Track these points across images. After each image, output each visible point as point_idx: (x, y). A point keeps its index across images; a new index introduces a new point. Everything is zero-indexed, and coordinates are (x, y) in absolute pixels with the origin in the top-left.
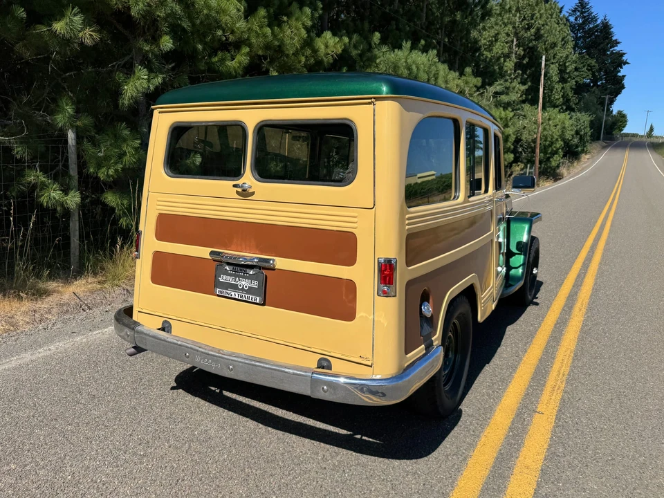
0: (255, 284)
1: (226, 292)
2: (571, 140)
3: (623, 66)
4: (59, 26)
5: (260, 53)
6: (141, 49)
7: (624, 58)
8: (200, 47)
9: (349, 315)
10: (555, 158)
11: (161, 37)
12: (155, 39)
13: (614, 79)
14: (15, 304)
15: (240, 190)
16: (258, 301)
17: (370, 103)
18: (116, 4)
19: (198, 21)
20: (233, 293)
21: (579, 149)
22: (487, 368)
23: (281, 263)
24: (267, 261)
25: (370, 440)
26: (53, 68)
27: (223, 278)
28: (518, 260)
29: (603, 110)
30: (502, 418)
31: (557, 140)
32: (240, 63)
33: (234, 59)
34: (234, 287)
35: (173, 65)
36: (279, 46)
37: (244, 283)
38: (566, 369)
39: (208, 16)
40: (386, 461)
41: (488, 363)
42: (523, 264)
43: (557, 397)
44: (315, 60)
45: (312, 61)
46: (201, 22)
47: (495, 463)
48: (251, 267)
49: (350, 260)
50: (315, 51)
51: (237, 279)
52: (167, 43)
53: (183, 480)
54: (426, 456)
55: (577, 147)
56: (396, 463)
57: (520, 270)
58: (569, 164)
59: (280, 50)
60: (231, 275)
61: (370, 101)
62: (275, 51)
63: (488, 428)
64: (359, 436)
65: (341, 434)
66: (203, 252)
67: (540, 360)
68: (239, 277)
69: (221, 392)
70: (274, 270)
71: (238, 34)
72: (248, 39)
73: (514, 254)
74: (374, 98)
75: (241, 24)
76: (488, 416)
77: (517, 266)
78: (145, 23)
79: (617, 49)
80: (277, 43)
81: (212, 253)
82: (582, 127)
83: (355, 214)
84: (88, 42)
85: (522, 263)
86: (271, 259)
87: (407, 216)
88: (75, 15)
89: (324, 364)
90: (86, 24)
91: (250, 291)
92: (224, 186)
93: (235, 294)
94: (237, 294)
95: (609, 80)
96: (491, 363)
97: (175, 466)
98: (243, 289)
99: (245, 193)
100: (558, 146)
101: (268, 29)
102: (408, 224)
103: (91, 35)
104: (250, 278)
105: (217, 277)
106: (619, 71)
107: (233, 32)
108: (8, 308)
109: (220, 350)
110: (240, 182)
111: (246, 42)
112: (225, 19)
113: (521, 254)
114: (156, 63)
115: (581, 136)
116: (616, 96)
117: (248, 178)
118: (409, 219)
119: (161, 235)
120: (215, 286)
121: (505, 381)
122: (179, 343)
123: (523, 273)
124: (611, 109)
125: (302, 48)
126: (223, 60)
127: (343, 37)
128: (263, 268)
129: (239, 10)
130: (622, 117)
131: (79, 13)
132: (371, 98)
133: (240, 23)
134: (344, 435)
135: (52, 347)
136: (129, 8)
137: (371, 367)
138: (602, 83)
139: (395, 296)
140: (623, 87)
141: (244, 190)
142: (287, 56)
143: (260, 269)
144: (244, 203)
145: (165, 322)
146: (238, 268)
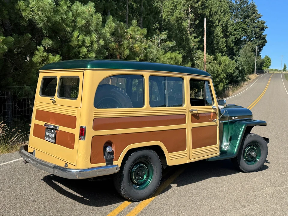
0: (52, 135)
1: (47, 139)
2: (234, 73)
3: (265, 29)
7: (265, 25)
9: (73, 147)
10: (220, 85)
13: (260, 37)
15: (53, 101)
16: (53, 142)
21: (239, 79)
23: (61, 128)
24: (56, 127)
29: (255, 55)
31: (221, 73)
34: (48, 136)
48: (52, 129)
49: (74, 127)
55: (238, 77)
58: (233, 88)
60: (48, 132)
68: (50, 133)
70: (58, 130)
74: (84, 69)
79: (261, 19)
81: (45, 124)
82: (240, 65)
83: (77, 110)
89: (66, 165)
91: (52, 138)
92: (48, 99)
93: (49, 139)
95: (257, 37)
99: (54, 102)
100: (222, 77)
102: (95, 114)
104: (52, 133)
105: (46, 133)
106: (263, 32)
110: (53, 98)
115: (240, 71)
116: (262, 47)
119: (37, 118)
120: (45, 136)
124: (260, 55)
128: (55, 129)
130: (268, 60)
132: (82, 70)
137: (75, 166)
138: (254, 39)
139: (85, 140)
140: (265, 42)
141: (54, 101)
143: (55, 130)
144: (53, 106)
145: (34, 150)
146: (50, 130)
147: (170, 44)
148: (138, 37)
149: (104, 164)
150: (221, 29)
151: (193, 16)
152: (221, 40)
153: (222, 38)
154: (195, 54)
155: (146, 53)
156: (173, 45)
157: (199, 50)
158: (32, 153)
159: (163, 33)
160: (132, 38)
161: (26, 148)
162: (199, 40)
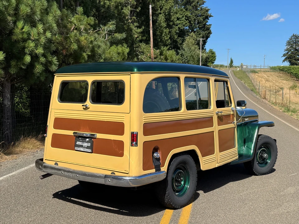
0: (89, 145)
1: (79, 149)
9: (121, 155)
13: (204, 27)
15: (85, 107)
16: (90, 152)
17: (129, 75)
20: (81, 149)
23: (99, 136)
24: (94, 135)
27: (78, 143)
34: (82, 146)
37: (86, 144)
48: (88, 138)
49: (122, 133)
51: (83, 143)
60: (81, 141)
61: (129, 74)
66: (71, 133)
68: (84, 142)
70: (96, 138)
81: (74, 133)
83: (124, 116)
86: (95, 134)
87: (144, 116)
91: (88, 147)
92: (79, 106)
93: (82, 149)
94: (83, 149)
95: (201, 28)
98: (85, 147)
99: (86, 108)
104: (88, 142)
105: (76, 142)
110: (85, 104)
117: (88, 103)
119: (56, 127)
120: (75, 146)
122: (60, 168)
128: (92, 137)
132: (129, 73)
137: (128, 174)
138: (197, 30)
139: (137, 146)
140: (210, 33)
144: (85, 112)
145: (56, 163)
146: (83, 139)
147: (119, 36)
148: (82, 27)
149: (154, 170)
150: (164, 18)
151: (134, 2)
152: (165, 30)
153: (166, 28)
154: (138, 47)
155: (93, 47)
156: (123, 38)
157: (143, 43)
159: (111, 23)
160: (76, 29)
162: (142, 31)
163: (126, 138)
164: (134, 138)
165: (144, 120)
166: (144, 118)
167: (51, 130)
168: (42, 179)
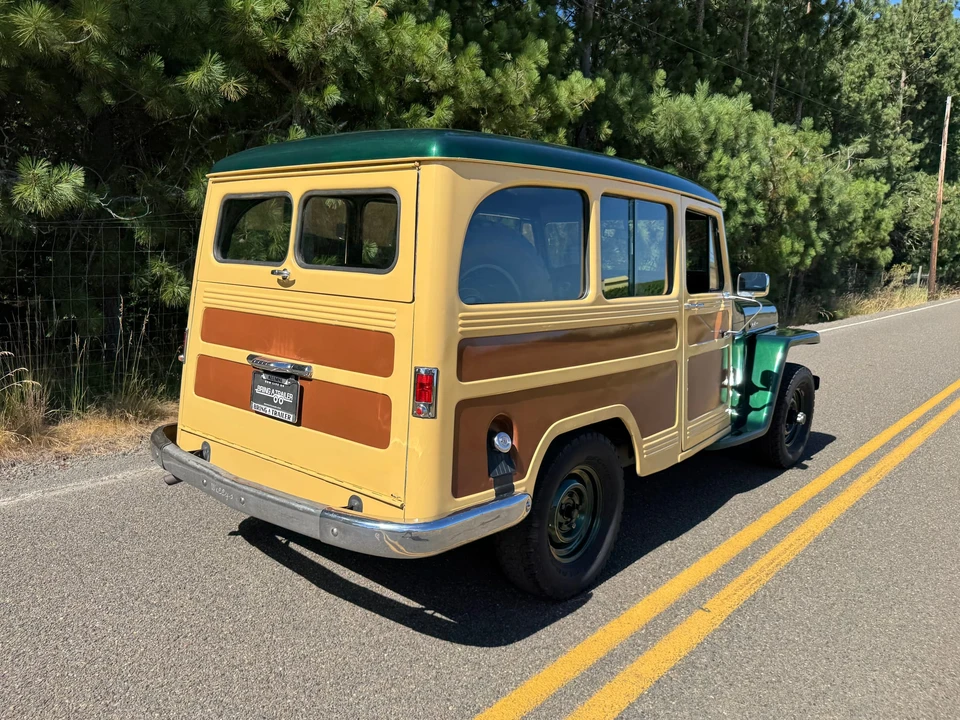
0: (289, 398)
1: (262, 407)
4: (195, 78)
5: (475, 105)
6: (301, 104)
8: (381, 99)
9: (380, 439)
11: (325, 87)
12: (320, 91)
14: (121, 427)
15: (280, 277)
16: (291, 420)
17: (414, 168)
18: (271, 47)
19: (388, 65)
20: (268, 409)
22: (667, 546)
23: (320, 372)
24: (301, 368)
25: (444, 617)
26: (193, 131)
28: (763, 398)
30: (642, 612)
32: (440, 120)
33: (432, 115)
34: (269, 401)
35: (345, 123)
36: (501, 95)
37: (280, 397)
38: (787, 558)
39: (400, 58)
40: (448, 644)
41: (672, 540)
42: (770, 404)
43: (746, 593)
44: (552, 112)
45: (548, 114)
46: (392, 66)
47: (594, 665)
48: (286, 376)
49: (386, 370)
50: (553, 99)
51: (273, 391)
52: (333, 95)
53: (186, 637)
54: (505, 645)
56: (460, 648)
57: (764, 414)
59: (501, 99)
60: (267, 386)
61: (413, 164)
62: (495, 102)
63: (616, 620)
64: (430, 612)
65: (410, 607)
66: (240, 355)
67: (755, 543)
68: (275, 388)
69: (287, 543)
70: (311, 380)
71: (441, 80)
72: (455, 87)
73: (757, 389)
74: (419, 161)
75: (445, 67)
76: (626, 606)
77: (759, 407)
78: (308, 70)
80: (498, 91)
81: (250, 358)
83: (394, 310)
84: (233, 96)
85: (767, 402)
86: (305, 366)
87: (461, 315)
88: (215, 63)
89: (355, 504)
90: (229, 73)
91: (285, 406)
92: (260, 273)
93: (269, 411)
94: (271, 410)
96: (677, 541)
97: (185, 620)
98: (278, 404)
99: (286, 283)
101: (482, 71)
102: (463, 325)
103: (236, 88)
104: (285, 390)
105: (254, 387)
107: (433, 78)
108: (111, 432)
109: (237, 478)
110: (280, 268)
111: (452, 91)
112: (420, 60)
113: (767, 390)
114: (321, 121)
117: (291, 264)
118: (463, 318)
119: (207, 336)
120: (251, 399)
121: (681, 565)
122: (199, 466)
123: (767, 418)
125: (533, 96)
126: (416, 116)
127: (598, 79)
128: (297, 375)
129: (439, 47)
131: (220, 59)
132: (414, 161)
133: (443, 65)
134: (415, 609)
135: (120, 476)
136: (287, 51)
137: (402, 508)
139: (435, 417)
141: (284, 278)
142: (513, 108)
143: (296, 378)
144: (285, 295)
145: (205, 443)
146: (274, 377)
149: (491, 494)
158: (200, 454)
161: (171, 433)
163: (398, 388)
164: (424, 387)
165: (460, 329)
166: (461, 322)
167: (196, 346)
168: (169, 484)
